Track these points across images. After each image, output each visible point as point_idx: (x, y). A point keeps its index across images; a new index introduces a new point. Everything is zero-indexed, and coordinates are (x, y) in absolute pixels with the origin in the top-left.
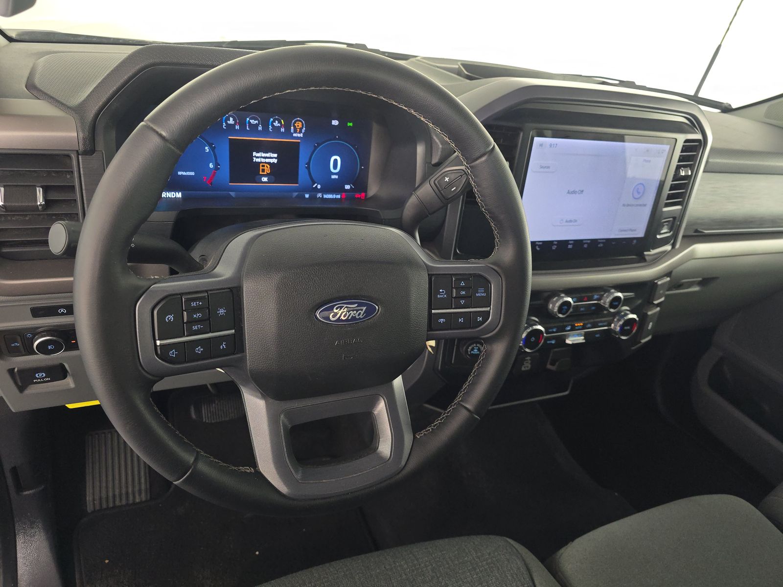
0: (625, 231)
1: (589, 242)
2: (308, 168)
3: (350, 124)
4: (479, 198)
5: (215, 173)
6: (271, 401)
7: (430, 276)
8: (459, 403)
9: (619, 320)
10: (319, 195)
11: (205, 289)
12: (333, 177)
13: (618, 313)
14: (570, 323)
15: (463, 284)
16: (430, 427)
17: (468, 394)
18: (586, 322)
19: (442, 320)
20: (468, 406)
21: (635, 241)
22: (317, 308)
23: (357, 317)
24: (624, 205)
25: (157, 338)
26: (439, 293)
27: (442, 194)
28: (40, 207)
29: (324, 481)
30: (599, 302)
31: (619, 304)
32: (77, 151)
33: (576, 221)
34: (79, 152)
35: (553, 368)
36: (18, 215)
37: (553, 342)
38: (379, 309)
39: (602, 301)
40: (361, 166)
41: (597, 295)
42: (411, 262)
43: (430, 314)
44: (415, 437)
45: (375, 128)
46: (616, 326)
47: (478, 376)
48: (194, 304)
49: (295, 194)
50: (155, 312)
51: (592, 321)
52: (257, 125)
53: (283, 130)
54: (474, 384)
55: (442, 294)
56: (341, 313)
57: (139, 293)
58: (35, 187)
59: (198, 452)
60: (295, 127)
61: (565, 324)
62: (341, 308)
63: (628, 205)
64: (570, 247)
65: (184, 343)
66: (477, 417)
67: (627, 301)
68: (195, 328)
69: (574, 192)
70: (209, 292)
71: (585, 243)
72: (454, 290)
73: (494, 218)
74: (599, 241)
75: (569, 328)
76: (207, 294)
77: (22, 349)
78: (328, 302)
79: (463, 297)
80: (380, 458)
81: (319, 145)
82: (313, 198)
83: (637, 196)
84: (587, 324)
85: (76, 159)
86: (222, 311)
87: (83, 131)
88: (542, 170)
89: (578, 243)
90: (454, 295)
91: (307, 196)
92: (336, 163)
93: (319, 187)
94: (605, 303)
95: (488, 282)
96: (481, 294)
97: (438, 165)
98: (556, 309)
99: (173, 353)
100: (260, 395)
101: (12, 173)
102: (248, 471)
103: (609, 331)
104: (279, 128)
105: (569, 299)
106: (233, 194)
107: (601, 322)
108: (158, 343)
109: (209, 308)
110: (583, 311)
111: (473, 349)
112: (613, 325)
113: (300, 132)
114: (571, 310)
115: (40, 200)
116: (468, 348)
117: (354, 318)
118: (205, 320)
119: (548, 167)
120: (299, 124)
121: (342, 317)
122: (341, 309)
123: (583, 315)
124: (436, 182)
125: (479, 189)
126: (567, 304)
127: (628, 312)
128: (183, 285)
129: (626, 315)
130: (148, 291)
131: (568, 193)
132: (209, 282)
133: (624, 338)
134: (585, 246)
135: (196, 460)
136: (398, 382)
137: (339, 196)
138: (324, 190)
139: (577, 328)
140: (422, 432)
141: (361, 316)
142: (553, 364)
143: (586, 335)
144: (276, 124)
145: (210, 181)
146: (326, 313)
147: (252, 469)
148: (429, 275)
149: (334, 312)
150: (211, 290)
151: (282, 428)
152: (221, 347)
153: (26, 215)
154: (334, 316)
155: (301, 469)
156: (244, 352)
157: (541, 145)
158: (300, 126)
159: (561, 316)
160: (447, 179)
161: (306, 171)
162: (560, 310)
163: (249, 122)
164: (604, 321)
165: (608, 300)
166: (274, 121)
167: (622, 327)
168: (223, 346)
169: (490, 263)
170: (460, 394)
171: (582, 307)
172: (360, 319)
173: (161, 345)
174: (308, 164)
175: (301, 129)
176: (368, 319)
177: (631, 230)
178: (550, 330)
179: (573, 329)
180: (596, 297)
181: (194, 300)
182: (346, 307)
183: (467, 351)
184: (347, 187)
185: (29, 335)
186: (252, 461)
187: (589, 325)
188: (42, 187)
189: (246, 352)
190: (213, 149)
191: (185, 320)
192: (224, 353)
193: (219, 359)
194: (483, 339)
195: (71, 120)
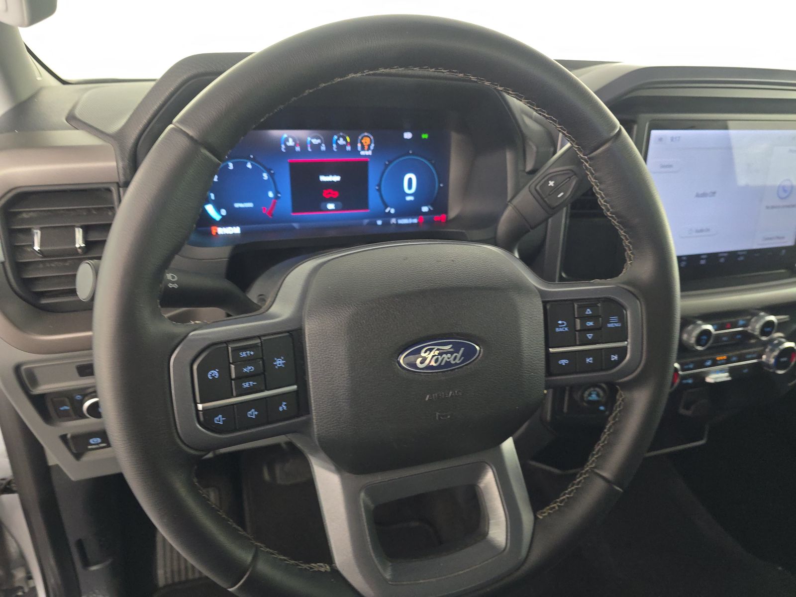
0: (771, 239)
1: (726, 255)
2: (379, 190)
3: (425, 136)
4: (603, 198)
5: (275, 203)
6: (347, 474)
7: (545, 303)
8: (592, 471)
9: (772, 351)
10: (393, 221)
11: (258, 334)
12: (409, 198)
13: (770, 342)
14: (710, 357)
15: (589, 312)
16: (555, 503)
17: (603, 458)
18: (730, 354)
19: (563, 362)
20: (605, 474)
21: (784, 251)
22: (400, 352)
23: (453, 362)
24: (767, 207)
25: (198, 401)
26: (558, 325)
27: (545, 202)
28: (80, 250)
29: (421, 581)
30: (746, 329)
31: (772, 330)
32: (118, 183)
33: (708, 230)
34: (121, 184)
35: (688, 413)
36: (56, 260)
37: (690, 381)
38: (480, 350)
39: (750, 328)
40: (440, 183)
41: (743, 320)
42: (520, 287)
43: (548, 354)
44: (536, 518)
45: (455, 138)
46: (769, 358)
47: (616, 433)
48: (243, 354)
49: (366, 221)
50: (195, 367)
51: (738, 353)
52: (320, 145)
53: (348, 148)
54: (610, 445)
55: (562, 327)
56: (428, 357)
57: (174, 342)
58: (73, 227)
59: (257, 548)
60: (362, 143)
61: (704, 358)
62: (431, 350)
63: (773, 207)
64: (703, 262)
65: (233, 405)
66: (618, 488)
67: (781, 327)
68: (246, 385)
69: (704, 195)
70: (263, 338)
71: (722, 257)
72: (578, 321)
73: (625, 224)
74: (739, 253)
75: (709, 363)
76: (260, 341)
77: (72, 413)
78: (415, 343)
79: (590, 330)
80: (492, 546)
81: (390, 162)
82: (386, 224)
83: (783, 195)
84: (732, 357)
85: (117, 191)
86: (279, 362)
87: (123, 160)
88: (663, 170)
89: (713, 257)
90: (578, 327)
91: (379, 222)
92: (410, 182)
93: (393, 211)
94: (754, 330)
95: (622, 307)
96: (614, 323)
97: (533, 172)
98: (693, 340)
99: (219, 419)
100: (333, 468)
101: (49, 213)
102: (323, 570)
103: (760, 365)
104: (344, 146)
105: (709, 327)
106: (296, 225)
107: (749, 353)
108: (200, 407)
109: (262, 358)
110: (726, 341)
111: (590, 395)
112: (764, 357)
113: (369, 149)
114: (711, 341)
115: (79, 243)
116: (583, 393)
117: (448, 364)
118: (258, 375)
119: (670, 166)
120: (367, 141)
121: (433, 363)
122: (431, 352)
123: (726, 345)
124: (538, 188)
125: (602, 187)
126: (707, 332)
127: (783, 340)
128: (230, 330)
129: (781, 343)
130: (185, 341)
131: (698, 196)
132: (262, 326)
133: (780, 372)
134: (722, 260)
135: (255, 558)
136: (508, 446)
137: (415, 221)
138: (398, 215)
139: (719, 362)
140: (544, 510)
141: (457, 361)
142: (687, 407)
143: (731, 371)
144: (341, 142)
145: (270, 213)
146: (412, 358)
147: (328, 567)
148: (543, 302)
149: (422, 357)
150: (264, 335)
151: (363, 509)
152: (281, 409)
153: (66, 260)
154: (422, 363)
155: (390, 564)
156: (309, 414)
157: (660, 139)
158: (368, 142)
159: (699, 348)
160: (551, 183)
161: (377, 193)
162: (699, 341)
163: (311, 142)
164: (754, 353)
165: (758, 326)
166: (338, 139)
167: (777, 358)
168: (283, 407)
169: (620, 283)
170: (592, 459)
171: (724, 336)
172: (456, 364)
173: (204, 410)
174: (379, 185)
175: (369, 146)
176: (466, 365)
177: (778, 238)
178: (686, 367)
179: (715, 363)
180: (741, 322)
181: (244, 349)
182: (438, 349)
183: (582, 397)
184: (425, 209)
185: (78, 397)
186: (326, 555)
187: (734, 359)
188: (82, 227)
189: (312, 414)
190: (271, 175)
191: (233, 376)
192: (285, 416)
193: (280, 424)
194: (620, 384)
195: (110, 148)
